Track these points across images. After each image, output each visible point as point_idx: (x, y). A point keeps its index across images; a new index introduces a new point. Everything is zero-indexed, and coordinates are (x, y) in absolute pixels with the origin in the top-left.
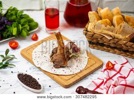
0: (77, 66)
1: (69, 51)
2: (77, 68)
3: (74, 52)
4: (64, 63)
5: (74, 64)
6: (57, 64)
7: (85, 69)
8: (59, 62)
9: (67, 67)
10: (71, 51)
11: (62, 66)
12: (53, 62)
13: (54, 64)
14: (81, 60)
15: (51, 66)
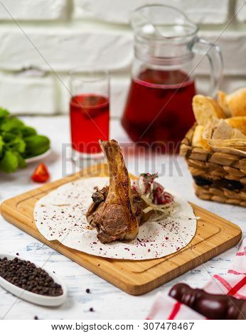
0: (167, 238)
1: (143, 197)
2: (167, 243)
3: (156, 202)
4: (129, 227)
5: (156, 233)
6: (108, 230)
7: (191, 246)
8: (113, 225)
9: (138, 239)
10: (147, 198)
11: (123, 236)
12: (98, 226)
13: (98, 230)
14: (176, 225)
15: (90, 237)
